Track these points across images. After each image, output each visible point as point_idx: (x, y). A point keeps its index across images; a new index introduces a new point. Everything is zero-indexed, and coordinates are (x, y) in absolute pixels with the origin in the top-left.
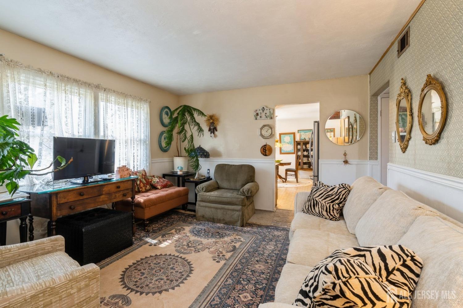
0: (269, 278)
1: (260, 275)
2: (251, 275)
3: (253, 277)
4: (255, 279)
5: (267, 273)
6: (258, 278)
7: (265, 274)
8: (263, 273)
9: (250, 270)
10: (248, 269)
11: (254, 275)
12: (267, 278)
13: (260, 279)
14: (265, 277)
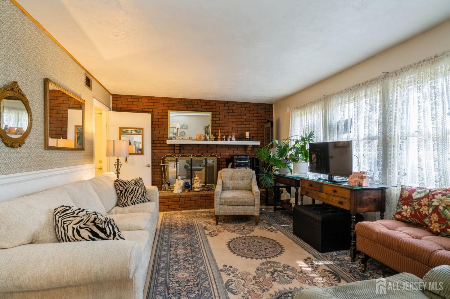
0: (170, 267)
1: (179, 267)
2: (186, 265)
3: (183, 264)
4: (181, 263)
5: (172, 271)
6: (179, 265)
7: (174, 270)
8: (176, 269)
9: (190, 268)
10: (192, 269)
11: (184, 265)
12: (172, 267)
13: (177, 264)
14: (174, 267)
